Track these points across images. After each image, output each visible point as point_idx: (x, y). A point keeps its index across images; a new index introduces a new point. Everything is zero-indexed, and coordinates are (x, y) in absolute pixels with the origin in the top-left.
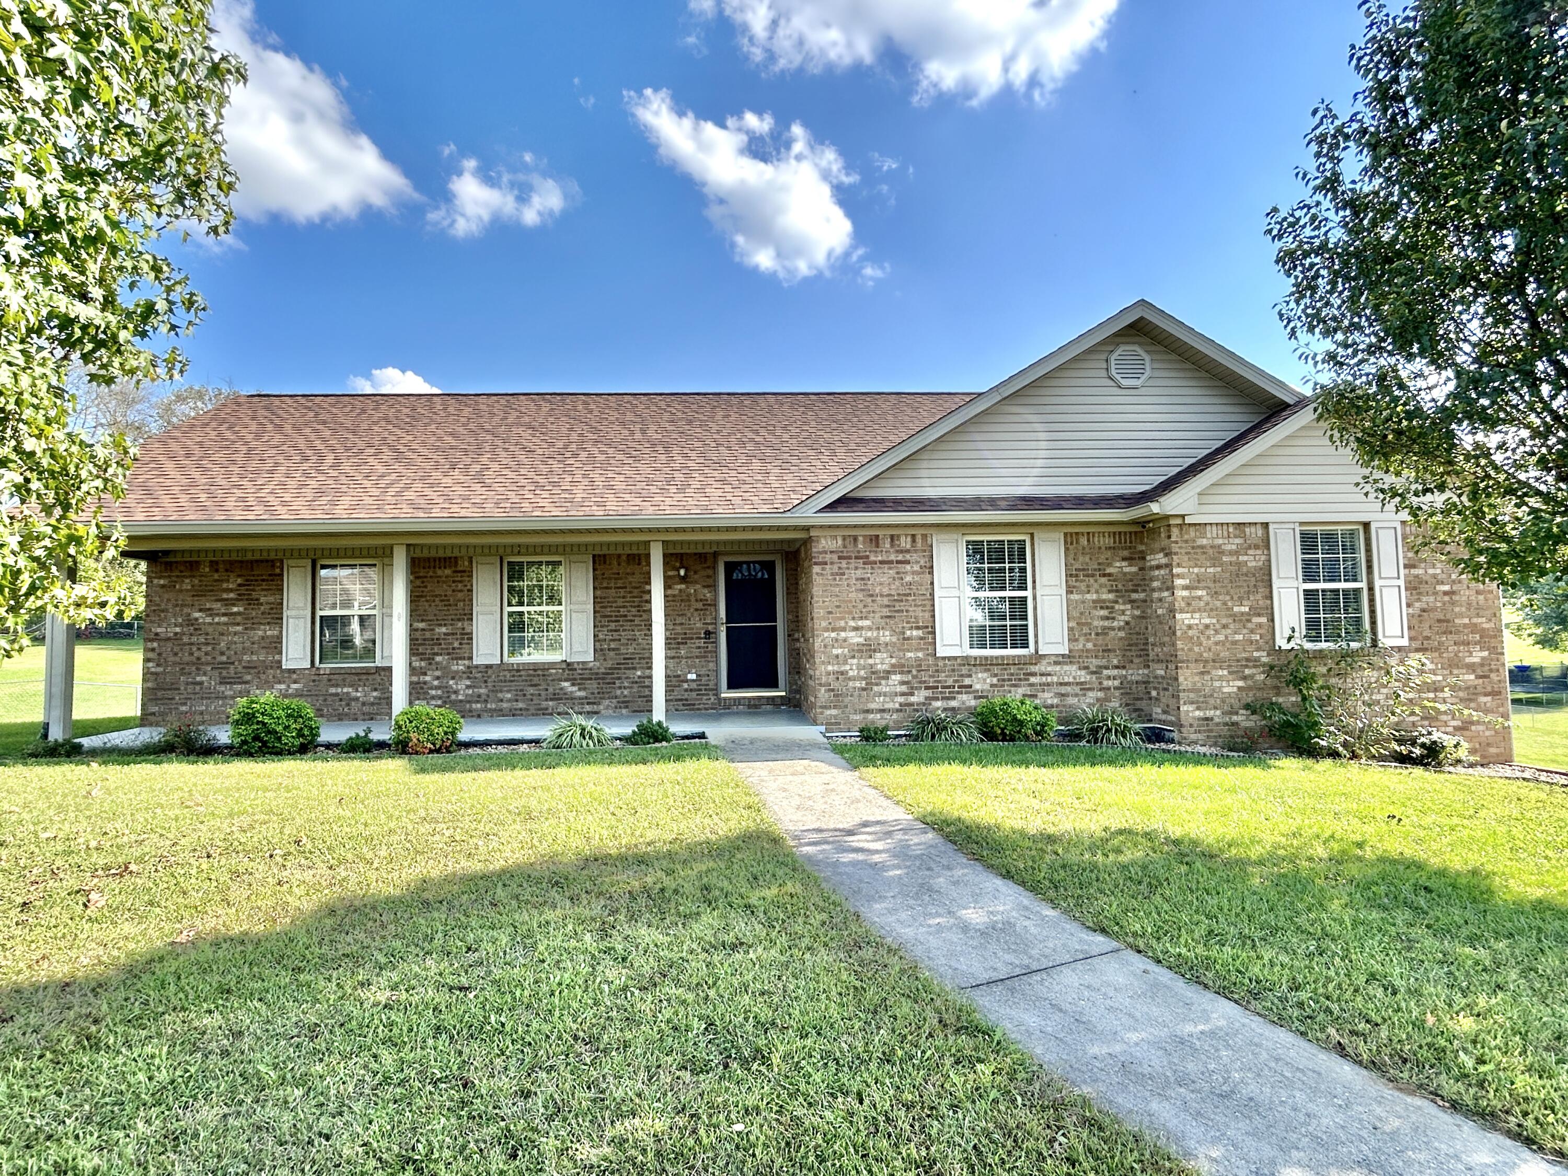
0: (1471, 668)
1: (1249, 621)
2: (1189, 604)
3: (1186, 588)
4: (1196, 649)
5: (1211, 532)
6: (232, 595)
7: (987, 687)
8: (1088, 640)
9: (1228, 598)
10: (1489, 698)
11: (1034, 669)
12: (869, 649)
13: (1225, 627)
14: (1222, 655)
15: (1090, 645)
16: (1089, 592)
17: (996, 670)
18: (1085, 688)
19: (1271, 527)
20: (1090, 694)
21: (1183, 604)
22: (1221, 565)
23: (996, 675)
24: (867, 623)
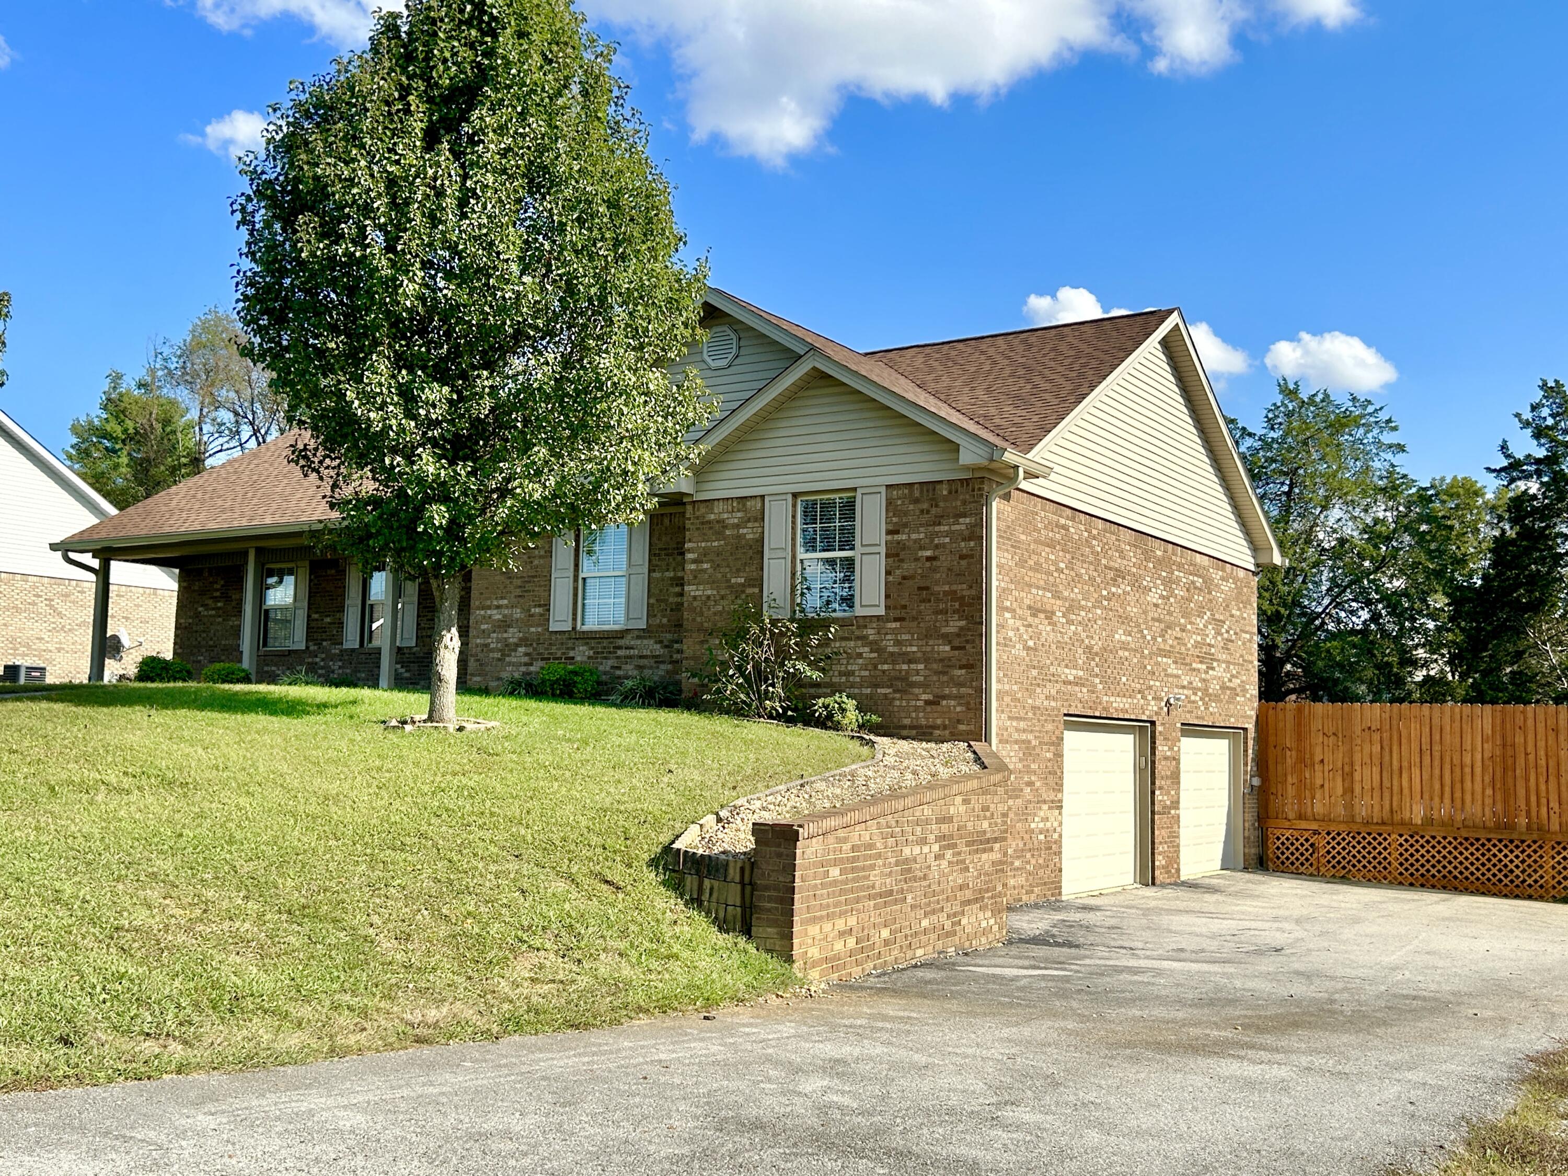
0: (948, 639)
1: (743, 592)
2: (695, 577)
3: (694, 561)
4: (699, 619)
5: (719, 507)
6: (218, 594)
7: (585, 659)
8: (664, 616)
9: (728, 570)
10: (963, 671)
11: (621, 642)
12: (504, 625)
13: (723, 598)
14: (719, 625)
15: (665, 621)
16: (668, 570)
17: (593, 643)
18: (658, 660)
19: (767, 499)
20: (662, 667)
21: (691, 577)
22: (724, 539)
23: (592, 648)
24: (505, 602)
